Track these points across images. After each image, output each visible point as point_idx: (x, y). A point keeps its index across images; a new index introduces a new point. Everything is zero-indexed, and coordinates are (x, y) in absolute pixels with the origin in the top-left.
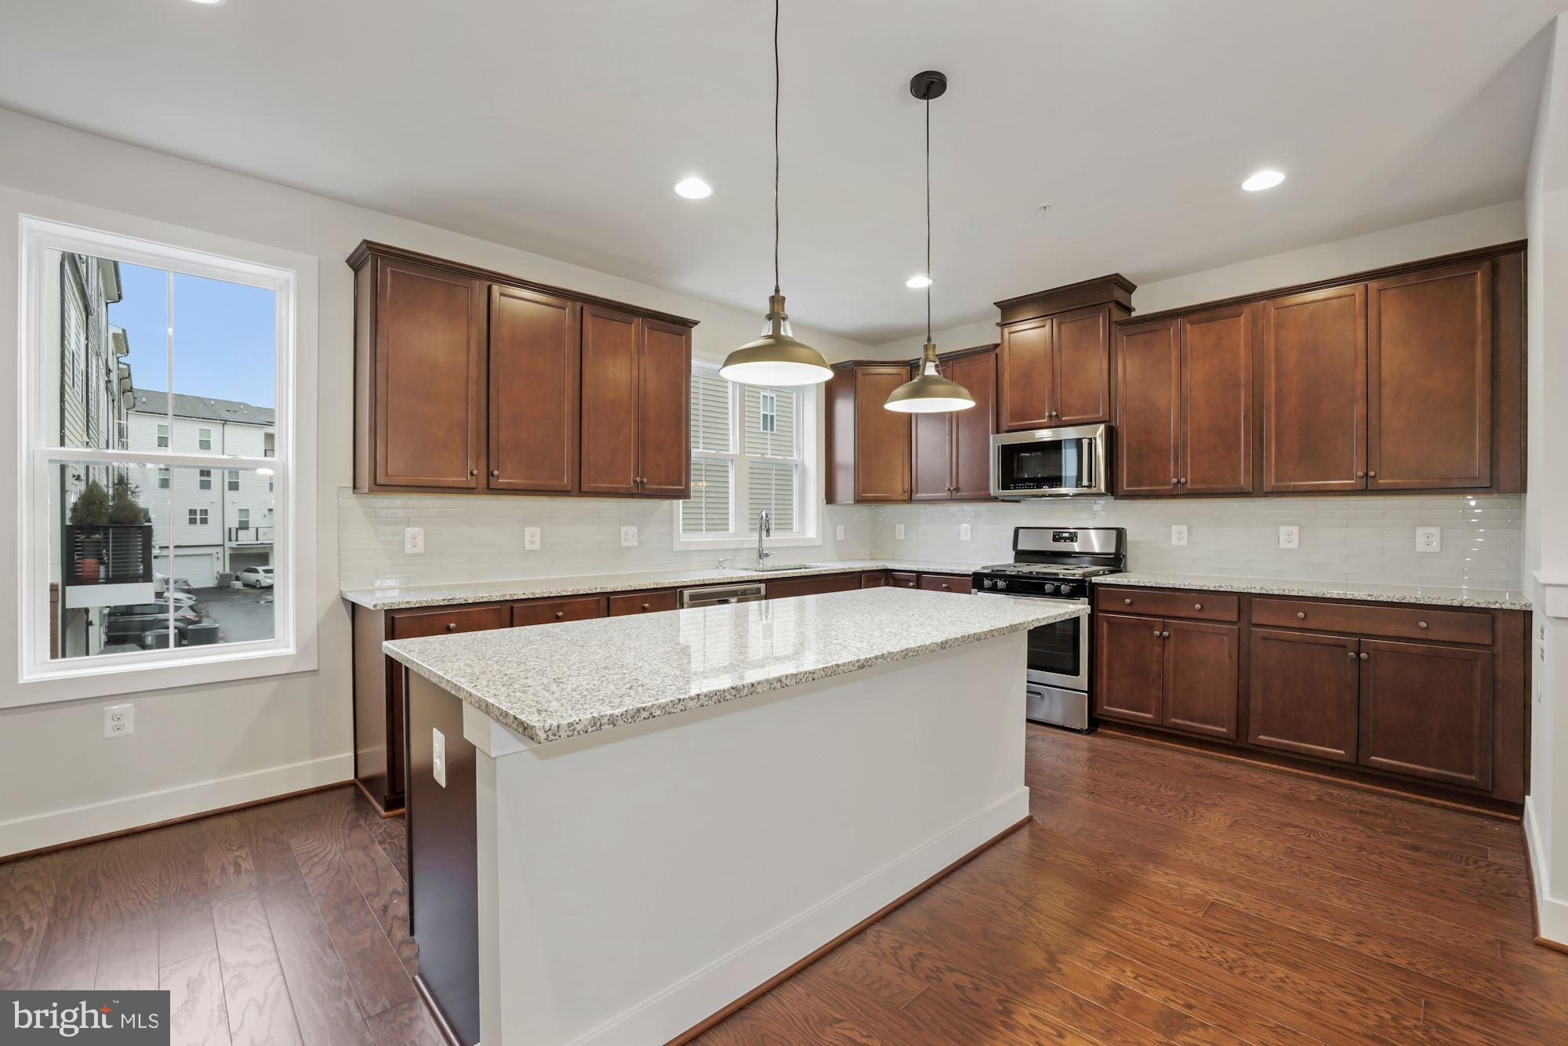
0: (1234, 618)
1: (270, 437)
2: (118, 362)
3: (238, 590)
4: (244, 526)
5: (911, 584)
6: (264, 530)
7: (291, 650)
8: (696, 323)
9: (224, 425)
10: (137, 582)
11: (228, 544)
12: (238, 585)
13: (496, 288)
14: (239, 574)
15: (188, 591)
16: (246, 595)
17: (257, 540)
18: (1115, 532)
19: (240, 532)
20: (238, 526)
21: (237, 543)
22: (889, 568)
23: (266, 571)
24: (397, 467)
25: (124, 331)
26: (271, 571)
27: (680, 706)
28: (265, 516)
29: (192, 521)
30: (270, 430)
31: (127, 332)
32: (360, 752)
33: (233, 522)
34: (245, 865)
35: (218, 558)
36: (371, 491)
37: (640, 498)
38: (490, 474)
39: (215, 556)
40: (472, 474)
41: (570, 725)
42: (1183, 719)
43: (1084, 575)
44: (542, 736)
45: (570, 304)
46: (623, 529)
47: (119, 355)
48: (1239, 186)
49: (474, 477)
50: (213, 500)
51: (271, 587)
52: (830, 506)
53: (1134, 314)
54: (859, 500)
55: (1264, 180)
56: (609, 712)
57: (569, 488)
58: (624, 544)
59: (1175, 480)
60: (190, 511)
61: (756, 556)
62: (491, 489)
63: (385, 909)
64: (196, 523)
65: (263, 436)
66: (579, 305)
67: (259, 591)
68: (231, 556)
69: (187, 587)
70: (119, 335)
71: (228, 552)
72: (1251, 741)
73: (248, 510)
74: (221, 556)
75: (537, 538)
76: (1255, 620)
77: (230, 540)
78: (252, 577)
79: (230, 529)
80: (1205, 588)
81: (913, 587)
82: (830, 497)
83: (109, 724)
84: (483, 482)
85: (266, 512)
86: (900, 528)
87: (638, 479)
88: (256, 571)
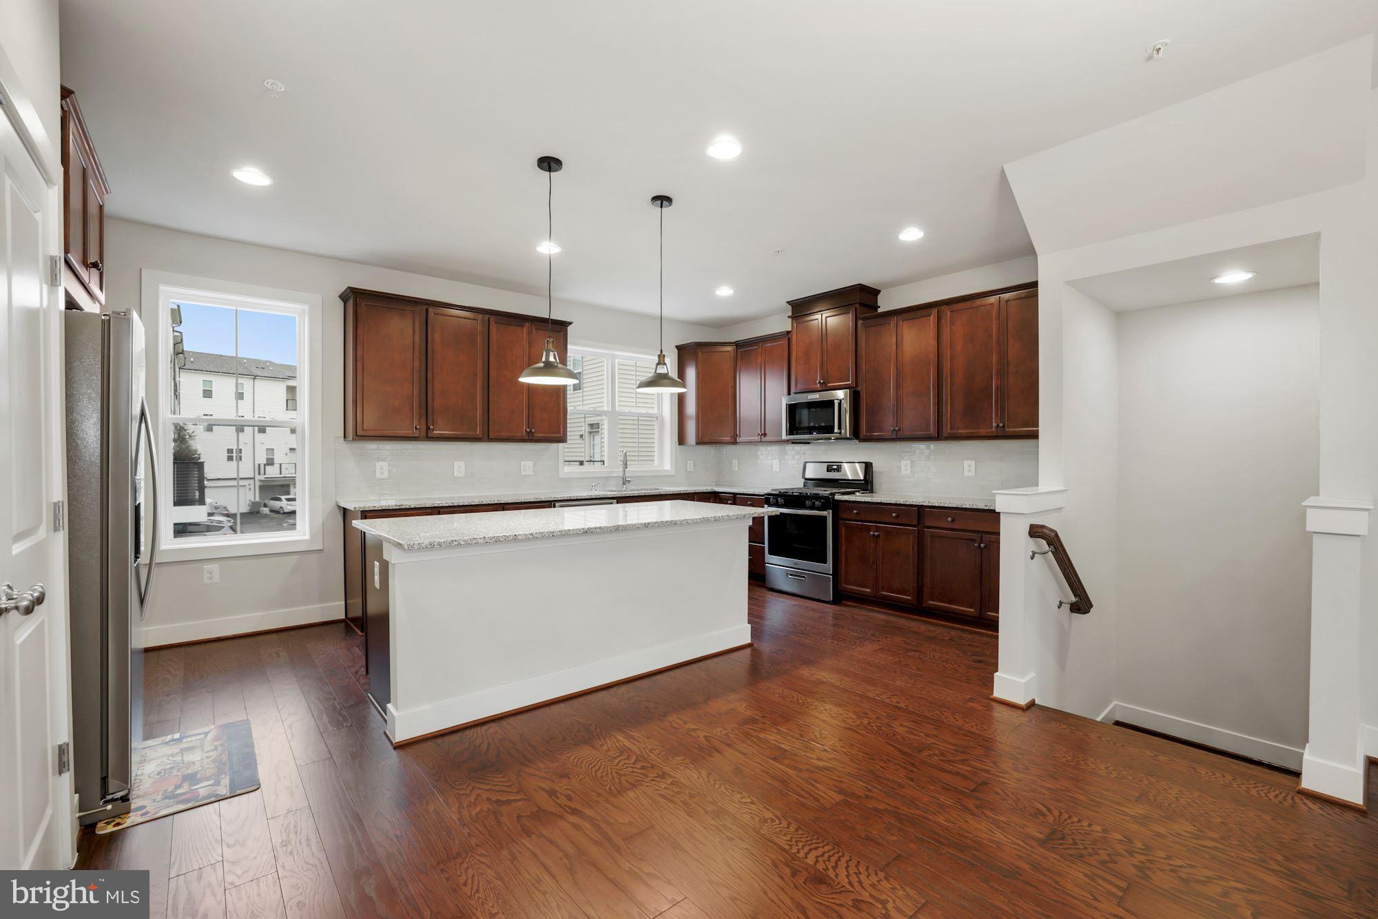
0: (915, 522)
1: (291, 390)
2: (174, 331)
3: (266, 515)
4: (270, 462)
5: (729, 502)
6: (287, 466)
7: (307, 537)
8: (570, 323)
9: (254, 379)
10: (194, 505)
11: (258, 477)
12: (266, 510)
13: (431, 310)
14: (266, 502)
15: (228, 515)
16: (272, 519)
17: (281, 474)
18: (864, 465)
19: (267, 467)
20: (265, 463)
21: (265, 476)
22: (717, 491)
23: (288, 500)
24: (370, 422)
25: (178, 306)
26: (294, 500)
27: (474, 541)
28: (286, 454)
29: (230, 458)
30: (291, 383)
31: (181, 307)
32: (348, 602)
33: (261, 459)
34: (282, 654)
35: (250, 489)
36: (353, 439)
37: (531, 442)
38: (428, 428)
39: (248, 487)
40: (416, 428)
41: (419, 544)
42: (887, 592)
43: (831, 494)
44: (406, 547)
45: (480, 316)
46: (522, 463)
47: (174, 325)
48: (897, 237)
49: (418, 431)
50: (246, 442)
51: (294, 512)
52: (682, 447)
53: (880, 310)
54: (699, 442)
55: (911, 235)
56: (439, 540)
57: (481, 436)
58: (523, 473)
59: (892, 428)
60: (228, 450)
61: (621, 482)
62: (429, 437)
63: (357, 672)
64: (232, 460)
65: (285, 388)
66: (487, 316)
67: (280, 516)
68: (260, 487)
69: (226, 512)
70: (175, 309)
71: (258, 484)
72: (924, 605)
73: (273, 449)
74: (252, 487)
75: (463, 469)
76: (926, 524)
77: (259, 474)
78: (276, 504)
79: (259, 465)
80: (898, 502)
81: (731, 504)
82: (681, 440)
83: (206, 576)
84: (424, 433)
85: (288, 451)
86: (735, 462)
87: (528, 430)
88: (280, 500)
